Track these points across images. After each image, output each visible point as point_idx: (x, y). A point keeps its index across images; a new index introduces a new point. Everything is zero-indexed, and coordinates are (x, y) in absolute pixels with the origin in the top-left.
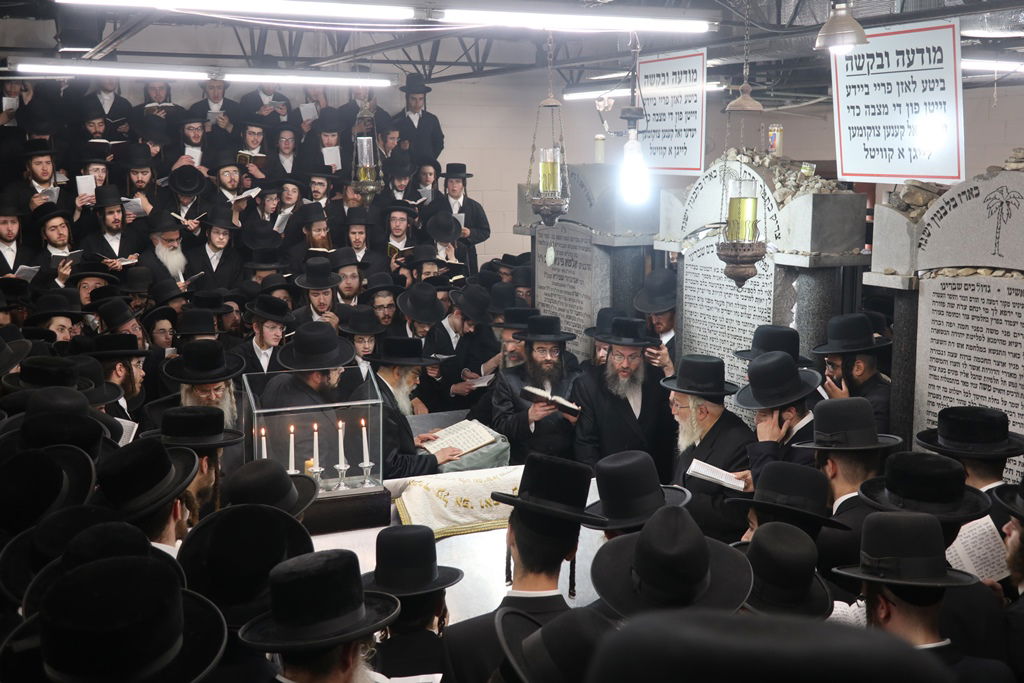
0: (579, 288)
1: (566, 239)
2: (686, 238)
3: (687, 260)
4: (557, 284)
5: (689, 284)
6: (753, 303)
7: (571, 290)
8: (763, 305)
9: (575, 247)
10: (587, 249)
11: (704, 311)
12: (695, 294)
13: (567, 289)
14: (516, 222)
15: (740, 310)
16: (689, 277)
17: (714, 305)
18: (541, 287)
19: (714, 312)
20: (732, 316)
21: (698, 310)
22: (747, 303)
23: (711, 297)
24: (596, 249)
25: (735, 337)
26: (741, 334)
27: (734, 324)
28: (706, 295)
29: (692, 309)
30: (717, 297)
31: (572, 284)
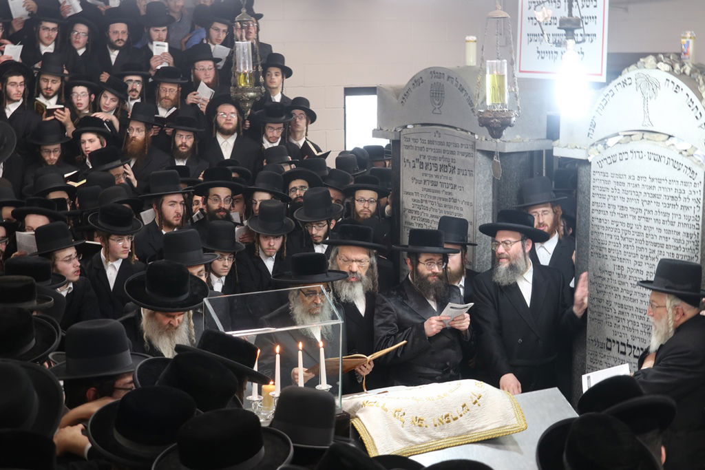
0: (456, 194)
1: (441, 143)
2: (593, 145)
3: (594, 167)
4: (429, 190)
5: (597, 191)
6: (678, 211)
7: (448, 197)
8: (690, 213)
9: (452, 153)
10: (468, 155)
11: (617, 218)
12: (605, 201)
13: (442, 195)
14: (376, 127)
15: (661, 217)
16: (597, 184)
17: (629, 212)
18: (407, 193)
19: (630, 220)
20: (652, 223)
21: (608, 217)
22: (670, 210)
23: (624, 204)
24: (479, 155)
25: (656, 244)
26: (663, 241)
27: (655, 232)
28: (619, 202)
29: (601, 216)
30: (633, 204)
31: (449, 190)
